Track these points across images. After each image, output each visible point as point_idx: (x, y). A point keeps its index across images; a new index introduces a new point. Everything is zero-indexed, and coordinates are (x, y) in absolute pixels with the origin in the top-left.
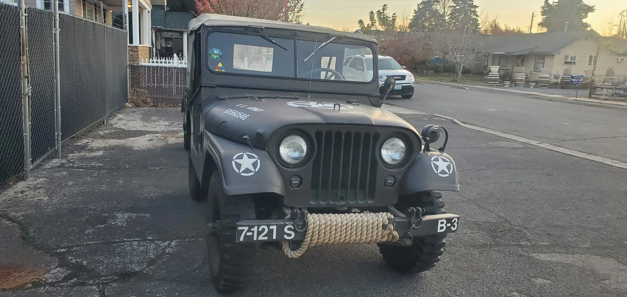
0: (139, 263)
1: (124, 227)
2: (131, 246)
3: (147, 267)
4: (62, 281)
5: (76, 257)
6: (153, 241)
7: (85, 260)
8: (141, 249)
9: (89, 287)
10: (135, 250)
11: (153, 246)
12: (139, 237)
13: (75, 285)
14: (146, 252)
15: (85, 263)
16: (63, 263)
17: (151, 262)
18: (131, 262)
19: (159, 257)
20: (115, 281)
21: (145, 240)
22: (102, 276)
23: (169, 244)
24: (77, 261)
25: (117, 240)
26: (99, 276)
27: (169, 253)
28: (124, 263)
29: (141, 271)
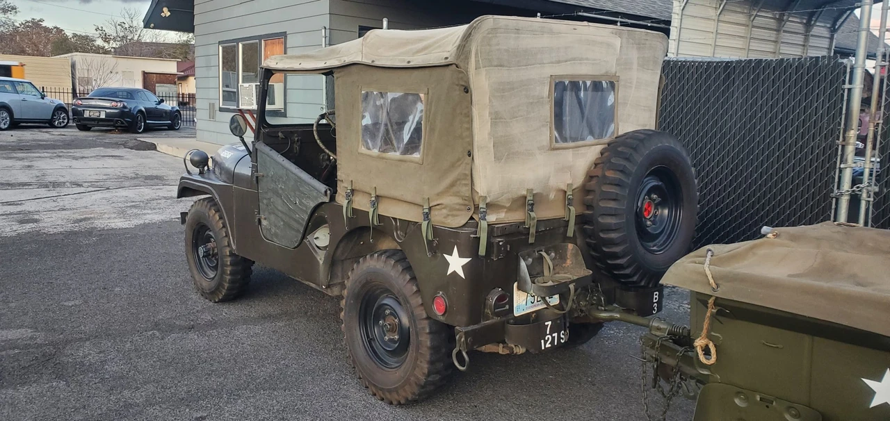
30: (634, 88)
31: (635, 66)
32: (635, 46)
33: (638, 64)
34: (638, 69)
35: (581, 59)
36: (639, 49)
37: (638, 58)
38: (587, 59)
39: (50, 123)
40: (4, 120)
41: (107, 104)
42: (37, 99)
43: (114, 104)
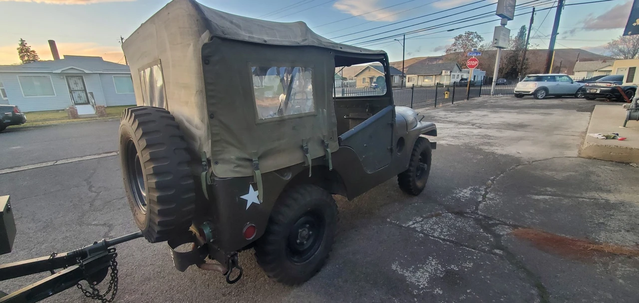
0: (447, 217)
1: (433, 256)
2: (442, 232)
3: (443, 213)
4: (498, 224)
5: (487, 239)
6: (422, 231)
7: (481, 232)
8: (436, 227)
9: (483, 214)
10: (441, 227)
11: (425, 227)
12: (429, 239)
13: (490, 219)
14: (436, 223)
15: (482, 230)
16: (497, 237)
17: (437, 215)
18: (451, 219)
19: (431, 216)
20: (467, 213)
21: (427, 235)
22: (473, 218)
23: (414, 224)
24: (487, 234)
25: (448, 243)
26: (476, 220)
27: (422, 217)
28: (455, 220)
29: (447, 212)
30: (171, 68)
32: (163, 26)
33: (169, 43)
34: (170, 48)
37: (168, 37)
38: (146, 52)
39: (575, 96)
40: (542, 94)
41: (604, 85)
42: (569, 84)
43: (608, 84)
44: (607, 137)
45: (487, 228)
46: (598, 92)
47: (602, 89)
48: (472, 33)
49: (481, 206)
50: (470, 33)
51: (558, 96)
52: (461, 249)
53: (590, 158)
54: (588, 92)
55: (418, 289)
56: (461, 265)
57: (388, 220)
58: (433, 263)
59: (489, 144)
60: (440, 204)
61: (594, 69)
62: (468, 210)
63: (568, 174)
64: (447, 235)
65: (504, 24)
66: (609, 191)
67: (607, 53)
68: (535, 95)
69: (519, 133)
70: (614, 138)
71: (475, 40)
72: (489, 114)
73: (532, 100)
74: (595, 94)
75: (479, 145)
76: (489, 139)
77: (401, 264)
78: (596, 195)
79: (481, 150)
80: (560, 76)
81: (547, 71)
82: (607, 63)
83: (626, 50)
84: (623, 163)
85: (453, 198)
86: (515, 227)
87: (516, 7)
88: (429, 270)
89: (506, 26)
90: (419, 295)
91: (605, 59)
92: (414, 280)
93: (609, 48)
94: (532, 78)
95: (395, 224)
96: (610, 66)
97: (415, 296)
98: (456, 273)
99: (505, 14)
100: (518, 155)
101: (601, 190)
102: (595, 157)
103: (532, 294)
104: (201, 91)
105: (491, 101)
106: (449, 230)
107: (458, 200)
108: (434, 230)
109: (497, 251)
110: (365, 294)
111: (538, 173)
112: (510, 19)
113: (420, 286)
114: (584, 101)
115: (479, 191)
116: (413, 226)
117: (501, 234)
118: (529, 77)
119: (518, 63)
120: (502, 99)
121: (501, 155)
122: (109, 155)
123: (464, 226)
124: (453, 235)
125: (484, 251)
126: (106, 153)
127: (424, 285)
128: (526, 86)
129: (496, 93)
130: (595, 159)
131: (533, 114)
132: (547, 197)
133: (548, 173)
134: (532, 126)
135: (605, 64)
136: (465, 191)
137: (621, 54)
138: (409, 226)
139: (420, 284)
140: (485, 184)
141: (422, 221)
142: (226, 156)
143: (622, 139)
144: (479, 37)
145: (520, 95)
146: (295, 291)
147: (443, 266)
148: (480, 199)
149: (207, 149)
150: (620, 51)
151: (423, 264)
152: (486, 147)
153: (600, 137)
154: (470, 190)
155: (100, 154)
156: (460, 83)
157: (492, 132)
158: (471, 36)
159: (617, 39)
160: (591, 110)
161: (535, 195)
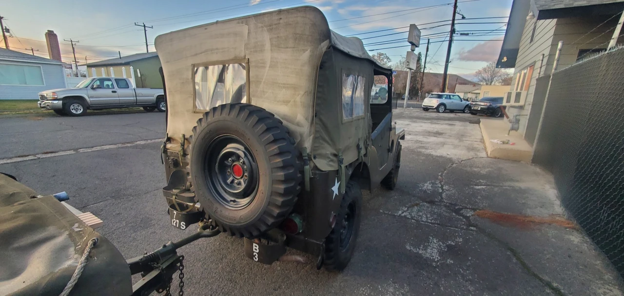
0: (424, 206)
1: (431, 236)
2: (427, 217)
3: (420, 203)
4: (462, 208)
5: (461, 220)
6: (412, 218)
8: (421, 214)
9: (448, 202)
10: (425, 214)
11: (413, 214)
12: (421, 224)
13: (455, 205)
14: (419, 211)
15: (454, 214)
16: (467, 218)
17: (417, 205)
18: (428, 207)
19: (413, 206)
20: (437, 202)
21: (417, 221)
22: (443, 205)
23: (403, 213)
24: (459, 216)
25: (436, 225)
26: (445, 206)
27: (406, 207)
28: (432, 208)
29: (423, 202)
30: (267, 68)
31: (268, 46)
32: (265, 28)
33: (272, 45)
34: (271, 50)
35: (212, 50)
36: (270, 30)
37: (270, 39)
38: (217, 49)
39: (463, 111)
40: (442, 109)
41: (483, 104)
42: (459, 102)
43: (486, 104)
44: (504, 143)
45: (457, 212)
46: (479, 109)
47: (482, 107)
48: (382, 54)
49: (444, 195)
50: (381, 54)
51: (452, 111)
52: (448, 229)
53: (495, 158)
54: (472, 108)
55: (435, 262)
56: (455, 240)
57: (381, 211)
58: (435, 241)
59: (423, 147)
60: (414, 196)
61: (468, 91)
62: (436, 200)
63: (487, 170)
64: (432, 219)
65: (413, 50)
66: (517, 181)
67: (475, 80)
68: (437, 109)
69: (440, 139)
70: (507, 143)
71: (385, 60)
72: (410, 123)
73: (435, 113)
74: (477, 110)
75: (417, 148)
76: (421, 144)
77: (412, 245)
78: (512, 184)
79: (420, 152)
80: (453, 96)
81: (443, 91)
82: (476, 88)
83: (487, 79)
84: (516, 161)
85: (421, 191)
86: (474, 210)
87: (421, 37)
88: (435, 247)
89: (414, 52)
90: (438, 266)
91: (474, 84)
92: (428, 255)
93: (476, 76)
94: (434, 96)
95: (388, 214)
96: (478, 89)
97: (435, 267)
98: (455, 247)
99: (414, 42)
100: (448, 156)
101: (512, 180)
102: (498, 157)
103: (508, 255)
104: (311, 93)
105: (407, 113)
106: (431, 216)
107: (425, 191)
108: (421, 216)
109: (472, 228)
110: (399, 271)
111: (468, 169)
112: (417, 47)
113: (435, 259)
114: (469, 115)
115: (436, 184)
116: (403, 215)
117: (468, 215)
118: (432, 94)
119: (416, 82)
120: (414, 112)
121: (437, 156)
122: (25, 159)
123: (440, 211)
124: (436, 219)
125: (462, 229)
126: (19, 157)
127: (438, 258)
128: (431, 102)
129: (408, 106)
130: (498, 158)
131: (442, 124)
132: (484, 187)
133: (475, 169)
134: (446, 133)
135: (474, 88)
136: (426, 185)
137: (484, 81)
138: (400, 215)
139: (434, 258)
140: (437, 179)
141: (408, 210)
142: (323, 152)
143: (513, 144)
144: (388, 58)
145: (426, 109)
146: (340, 277)
147: (443, 243)
148: (441, 191)
149: (308, 145)
150: (484, 79)
151: (428, 243)
152: (423, 150)
153: (499, 142)
154: (430, 184)
155: (11, 158)
156: (375, 96)
157: (420, 138)
158: (382, 57)
159: (481, 70)
160: (478, 122)
161: (476, 185)
